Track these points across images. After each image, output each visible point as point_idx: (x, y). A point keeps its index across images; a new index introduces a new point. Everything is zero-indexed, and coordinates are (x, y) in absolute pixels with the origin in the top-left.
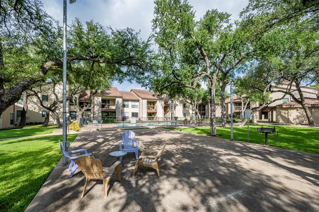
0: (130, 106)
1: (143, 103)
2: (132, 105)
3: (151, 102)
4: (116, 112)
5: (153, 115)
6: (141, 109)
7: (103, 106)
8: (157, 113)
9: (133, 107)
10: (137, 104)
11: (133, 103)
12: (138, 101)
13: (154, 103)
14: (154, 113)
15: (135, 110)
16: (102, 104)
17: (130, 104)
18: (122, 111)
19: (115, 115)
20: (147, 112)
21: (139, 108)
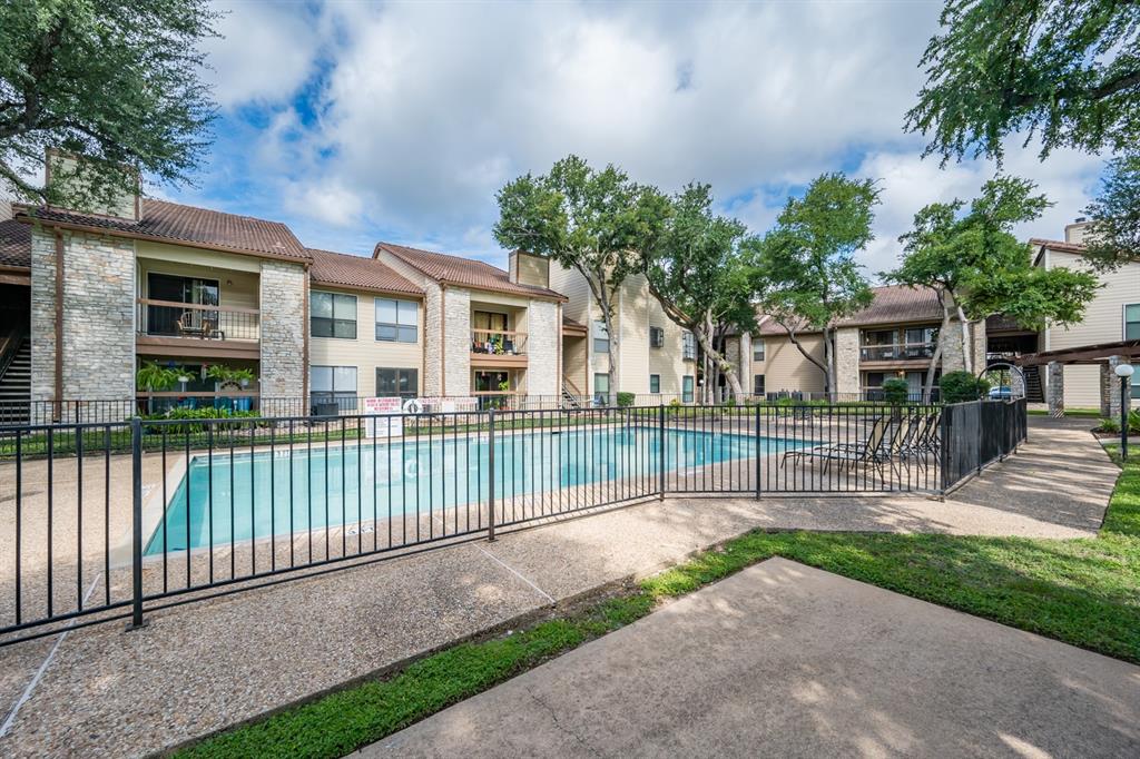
0: (366, 329)
1: (450, 314)
2: (378, 325)
3: (490, 314)
4: (265, 363)
5: (502, 385)
6: (434, 349)
7: (160, 322)
8: (528, 372)
9: (386, 333)
10: (409, 316)
11: (388, 313)
12: (419, 299)
13: (507, 317)
14: (511, 375)
15: (401, 356)
16: (156, 303)
17: (367, 314)
18: (305, 359)
19: (256, 385)
20: (472, 368)
21: (425, 345)
